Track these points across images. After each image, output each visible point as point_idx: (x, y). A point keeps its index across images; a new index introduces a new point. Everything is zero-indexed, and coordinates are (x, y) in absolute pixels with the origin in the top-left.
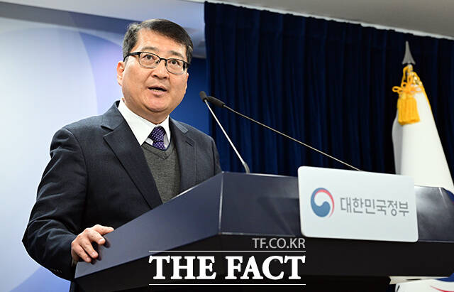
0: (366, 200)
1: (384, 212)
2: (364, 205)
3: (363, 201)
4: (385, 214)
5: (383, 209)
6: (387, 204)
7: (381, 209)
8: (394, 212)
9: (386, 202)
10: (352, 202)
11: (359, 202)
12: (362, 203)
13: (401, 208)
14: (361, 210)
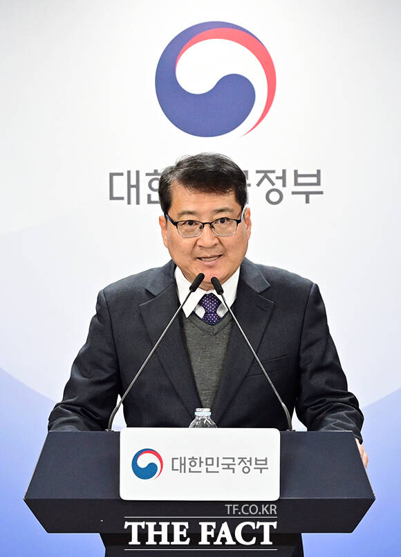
0: (207, 459)
1: (232, 470)
2: (203, 465)
3: (203, 460)
4: (234, 472)
5: (231, 466)
6: (237, 461)
7: (228, 467)
8: (246, 470)
9: (235, 459)
10: (188, 462)
11: (198, 462)
12: (201, 462)
13: (256, 464)
14: (199, 469)
